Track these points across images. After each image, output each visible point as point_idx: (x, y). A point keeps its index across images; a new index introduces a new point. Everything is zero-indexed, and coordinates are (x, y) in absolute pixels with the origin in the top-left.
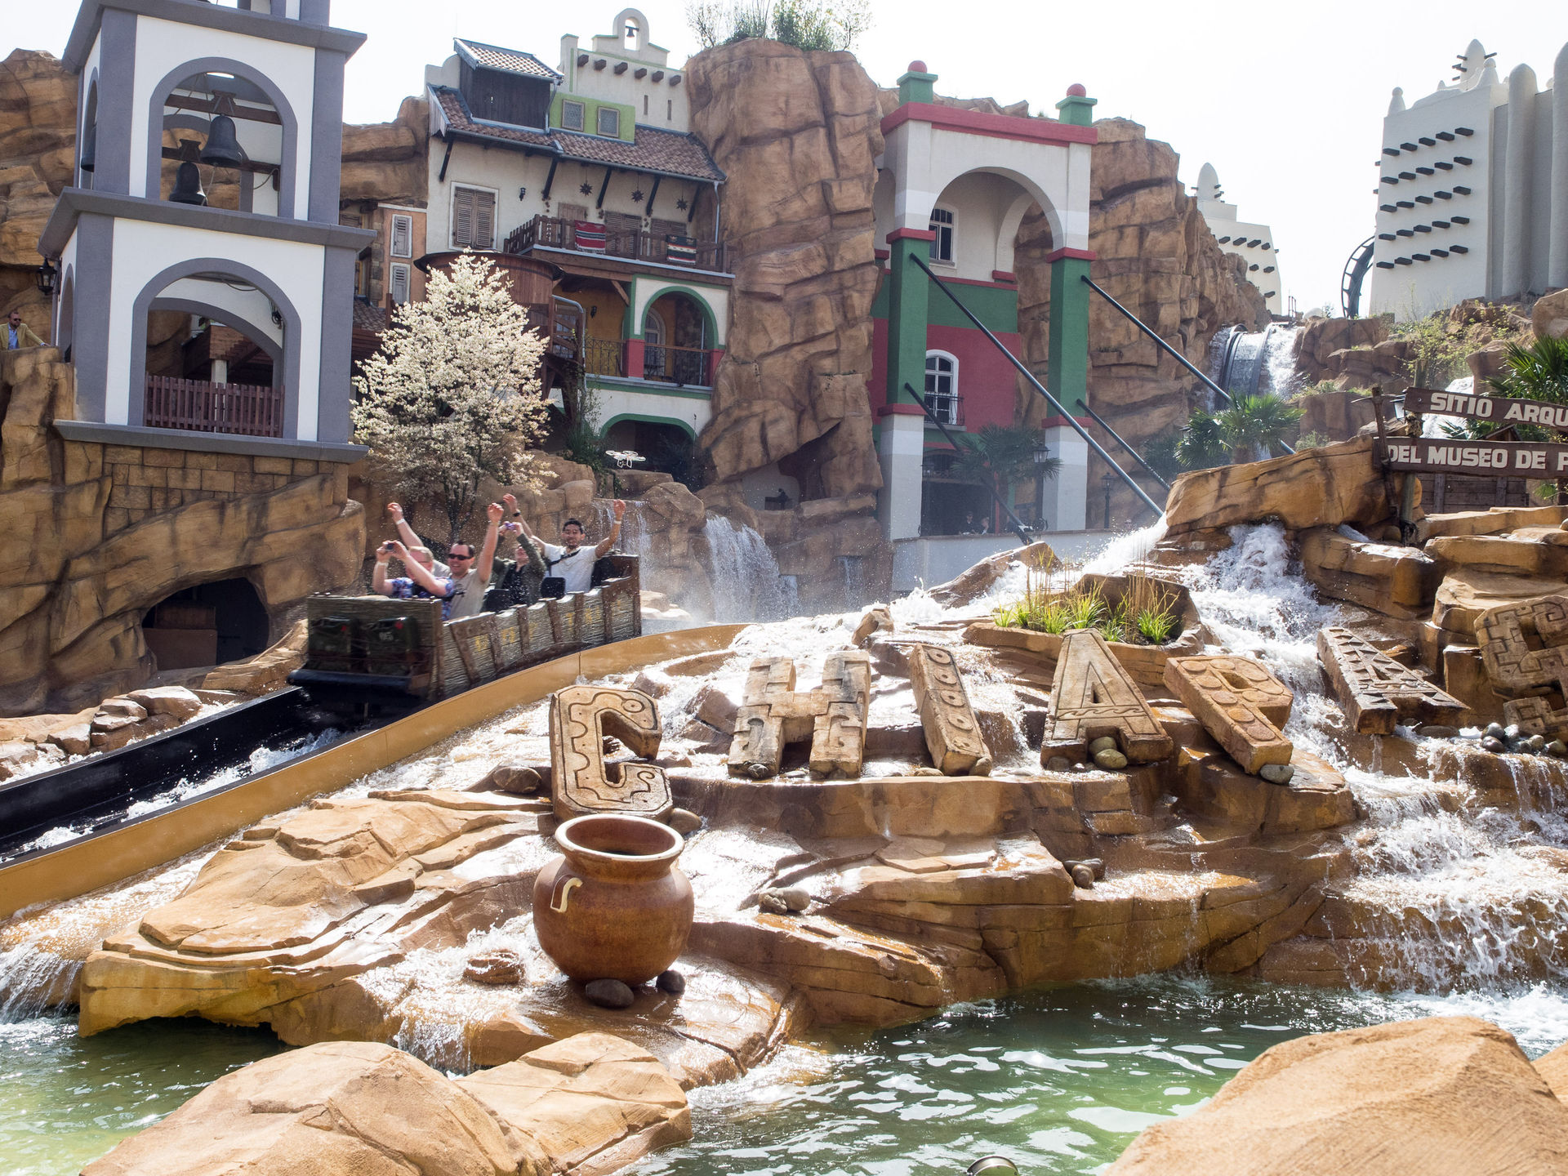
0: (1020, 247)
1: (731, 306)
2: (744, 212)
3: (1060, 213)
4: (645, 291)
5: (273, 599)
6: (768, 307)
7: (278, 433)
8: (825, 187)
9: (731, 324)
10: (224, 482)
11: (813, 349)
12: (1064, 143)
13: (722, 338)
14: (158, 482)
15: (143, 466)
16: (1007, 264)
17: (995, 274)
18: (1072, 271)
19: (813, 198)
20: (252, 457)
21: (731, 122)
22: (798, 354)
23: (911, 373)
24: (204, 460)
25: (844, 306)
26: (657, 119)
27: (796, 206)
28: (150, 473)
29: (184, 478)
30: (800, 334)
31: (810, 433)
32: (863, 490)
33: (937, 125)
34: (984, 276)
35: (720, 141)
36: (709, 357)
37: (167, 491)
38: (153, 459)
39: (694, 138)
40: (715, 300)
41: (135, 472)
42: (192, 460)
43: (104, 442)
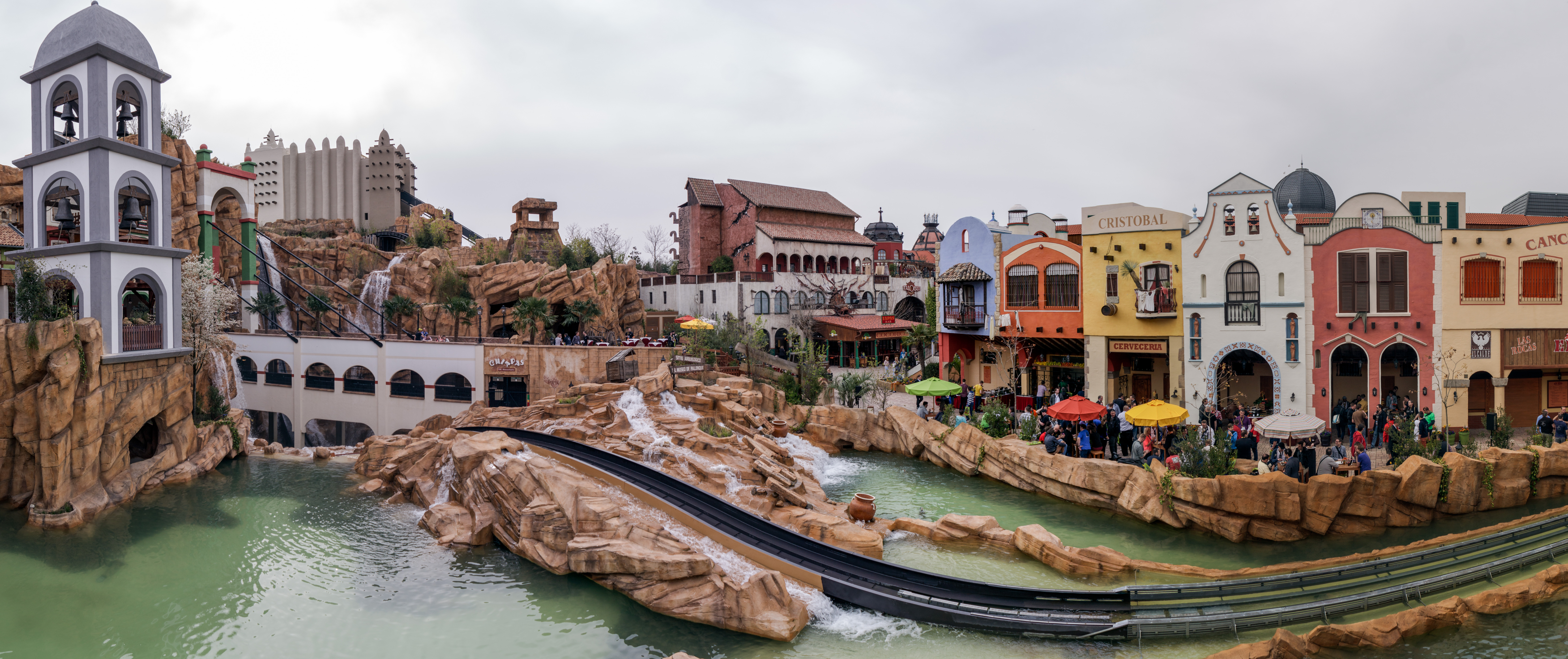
3: (246, 205)
5: (169, 424)
7: (161, 347)
10: (152, 373)
14: (129, 378)
15: (125, 371)
19: (178, 199)
20: (157, 360)
24: (143, 364)
28: (127, 374)
29: (137, 374)
33: (211, 169)
37: (133, 381)
38: (128, 367)
41: (122, 374)
42: (140, 365)
43: (115, 362)
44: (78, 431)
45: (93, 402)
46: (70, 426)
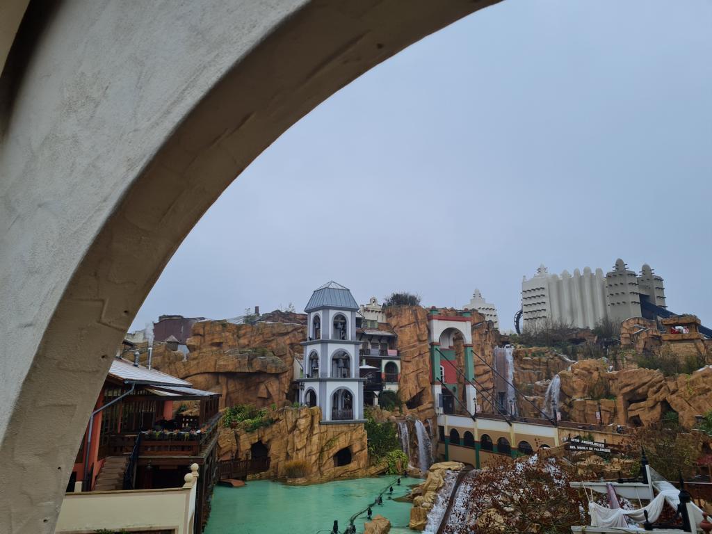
0: (454, 340)
1: (401, 363)
2: (402, 342)
3: (466, 336)
4: (384, 362)
5: (354, 451)
6: (409, 364)
7: (352, 419)
8: (418, 336)
9: (402, 368)
10: (345, 428)
11: (418, 372)
12: (465, 321)
13: (399, 371)
15: (332, 428)
16: (452, 344)
17: (449, 347)
18: (469, 349)
19: (416, 338)
20: (350, 424)
21: (398, 323)
22: (415, 373)
23: (438, 375)
24: (342, 425)
25: (424, 361)
26: (380, 321)
27: (412, 340)
30: (415, 369)
31: (419, 390)
32: (430, 403)
33: (439, 320)
34: (448, 348)
35: (395, 326)
36: (397, 376)
38: (334, 426)
39: (387, 324)
40: (398, 363)
42: (340, 425)
43: (327, 424)
44: (309, 449)
45: (315, 439)
46: (305, 447)
